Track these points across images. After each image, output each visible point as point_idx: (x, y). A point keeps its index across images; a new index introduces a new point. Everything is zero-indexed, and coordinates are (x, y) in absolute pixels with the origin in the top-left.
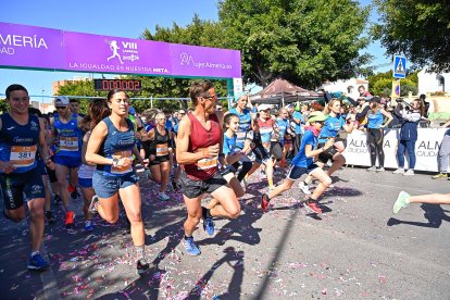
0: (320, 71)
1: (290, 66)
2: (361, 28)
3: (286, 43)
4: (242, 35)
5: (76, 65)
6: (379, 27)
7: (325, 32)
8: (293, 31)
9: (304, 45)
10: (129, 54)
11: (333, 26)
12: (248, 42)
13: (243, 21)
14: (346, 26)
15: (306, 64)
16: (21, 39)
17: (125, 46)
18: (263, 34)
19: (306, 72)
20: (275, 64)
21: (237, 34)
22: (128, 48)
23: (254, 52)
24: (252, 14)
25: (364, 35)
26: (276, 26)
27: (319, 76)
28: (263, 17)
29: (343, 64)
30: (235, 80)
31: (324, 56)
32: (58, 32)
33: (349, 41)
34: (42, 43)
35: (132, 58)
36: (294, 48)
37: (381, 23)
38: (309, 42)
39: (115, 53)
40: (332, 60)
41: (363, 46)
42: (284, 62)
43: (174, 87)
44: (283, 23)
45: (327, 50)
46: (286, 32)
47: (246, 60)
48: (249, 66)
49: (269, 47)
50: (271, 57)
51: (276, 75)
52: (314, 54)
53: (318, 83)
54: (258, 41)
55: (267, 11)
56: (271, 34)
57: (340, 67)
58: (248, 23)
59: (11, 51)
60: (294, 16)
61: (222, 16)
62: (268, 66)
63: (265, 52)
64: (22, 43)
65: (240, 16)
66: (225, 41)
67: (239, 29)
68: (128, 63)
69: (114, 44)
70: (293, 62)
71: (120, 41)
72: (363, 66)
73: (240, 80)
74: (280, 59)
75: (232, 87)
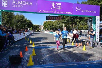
5: (40, 11)
10: (58, 7)
16: (25, 2)
17: (57, 4)
22: (58, 5)
30: (97, 17)
34: (31, 4)
35: (59, 8)
39: (54, 7)
59: (22, 6)
64: (25, 4)
68: (58, 10)
69: (53, 4)
71: (55, 3)
73: (99, 17)
75: (95, 20)
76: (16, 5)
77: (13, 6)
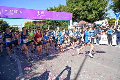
0: (94, 18)
1: (86, 17)
2: (106, 6)
3: (84, 10)
4: (72, 9)
5: (29, 18)
6: (112, 5)
7: (96, 7)
8: (86, 7)
9: (90, 11)
10: (42, 14)
11: (98, 5)
12: (74, 10)
13: (73, 5)
14: (102, 5)
15: (90, 16)
18: (78, 8)
19: (90, 18)
20: (82, 16)
21: (71, 9)
22: (42, 13)
23: (76, 13)
24: (75, 3)
25: (107, 8)
26: (82, 6)
27: (94, 20)
28: (78, 4)
29: (101, 16)
30: (70, 21)
31: (95, 14)
32: (24, 9)
33: (102, 9)
34: (21, 12)
35: (43, 15)
36: (87, 12)
37: (112, 4)
38: (91, 10)
39: (39, 14)
40: (97, 15)
41: (107, 11)
42: (84, 16)
43: (54, 23)
44: (84, 5)
45: (96, 12)
46: (85, 7)
47: (74, 15)
48: (74, 17)
49: (80, 12)
50: (80, 14)
51: (82, 19)
52: (92, 13)
53: (93, 21)
54: (77, 10)
55: (79, 2)
56: (80, 8)
57: (100, 17)
58: (74, 5)
59: (13, 14)
60: (87, 3)
61: (67, 4)
62: (79, 17)
63: (79, 13)
64: (16, 12)
65: (72, 3)
66: (68, 10)
67: (72, 7)
68: (42, 17)
69: (38, 12)
70: (86, 16)
71: (40, 11)
72: (107, 17)
73: (72, 21)
74: (83, 15)
75: (70, 23)
76: (8, 13)
77: (6, 14)
